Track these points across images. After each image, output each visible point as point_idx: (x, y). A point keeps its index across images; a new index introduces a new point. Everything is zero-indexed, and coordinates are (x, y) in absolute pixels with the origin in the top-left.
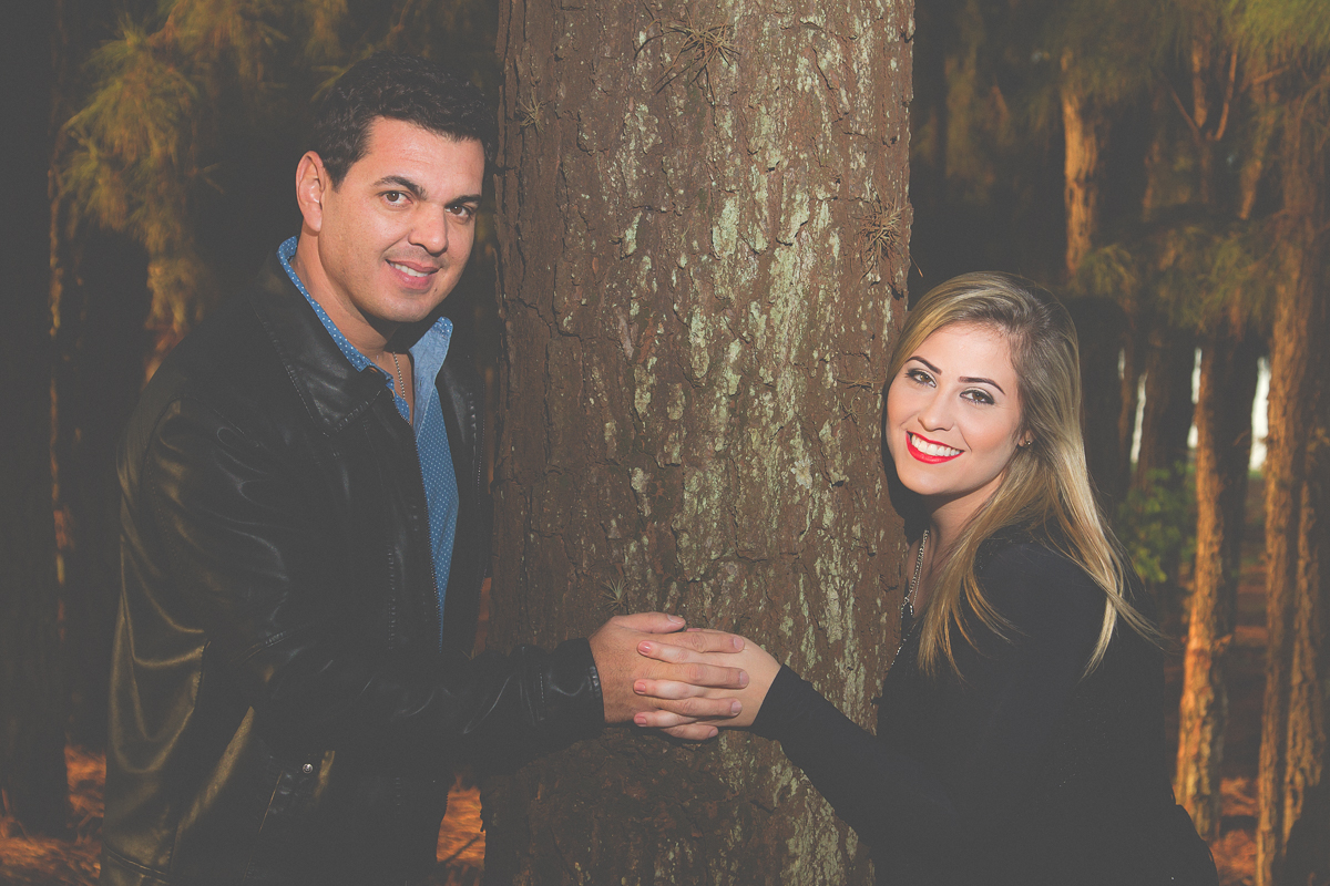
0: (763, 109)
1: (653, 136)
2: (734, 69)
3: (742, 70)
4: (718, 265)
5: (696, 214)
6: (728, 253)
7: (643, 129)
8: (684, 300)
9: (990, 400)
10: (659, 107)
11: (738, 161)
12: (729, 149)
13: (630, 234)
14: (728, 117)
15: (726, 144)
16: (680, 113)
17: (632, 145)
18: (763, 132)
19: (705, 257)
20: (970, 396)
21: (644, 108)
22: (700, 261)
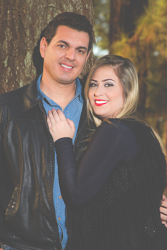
0: (37, 28)
1: (11, 37)
2: (30, 18)
3: (32, 18)
4: (26, 69)
5: (21, 56)
6: (28, 66)
7: (8, 35)
8: (19, 78)
9: (112, 85)
10: (12, 29)
11: (31, 42)
12: (29, 39)
13: (6, 62)
14: (28, 31)
15: (28, 38)
16: (17, 31)
17: (7, 39)
18: (37, 34)
19: (23, 67)
20: (107, 85)
21: (9, 30)
22: (22, 68)
